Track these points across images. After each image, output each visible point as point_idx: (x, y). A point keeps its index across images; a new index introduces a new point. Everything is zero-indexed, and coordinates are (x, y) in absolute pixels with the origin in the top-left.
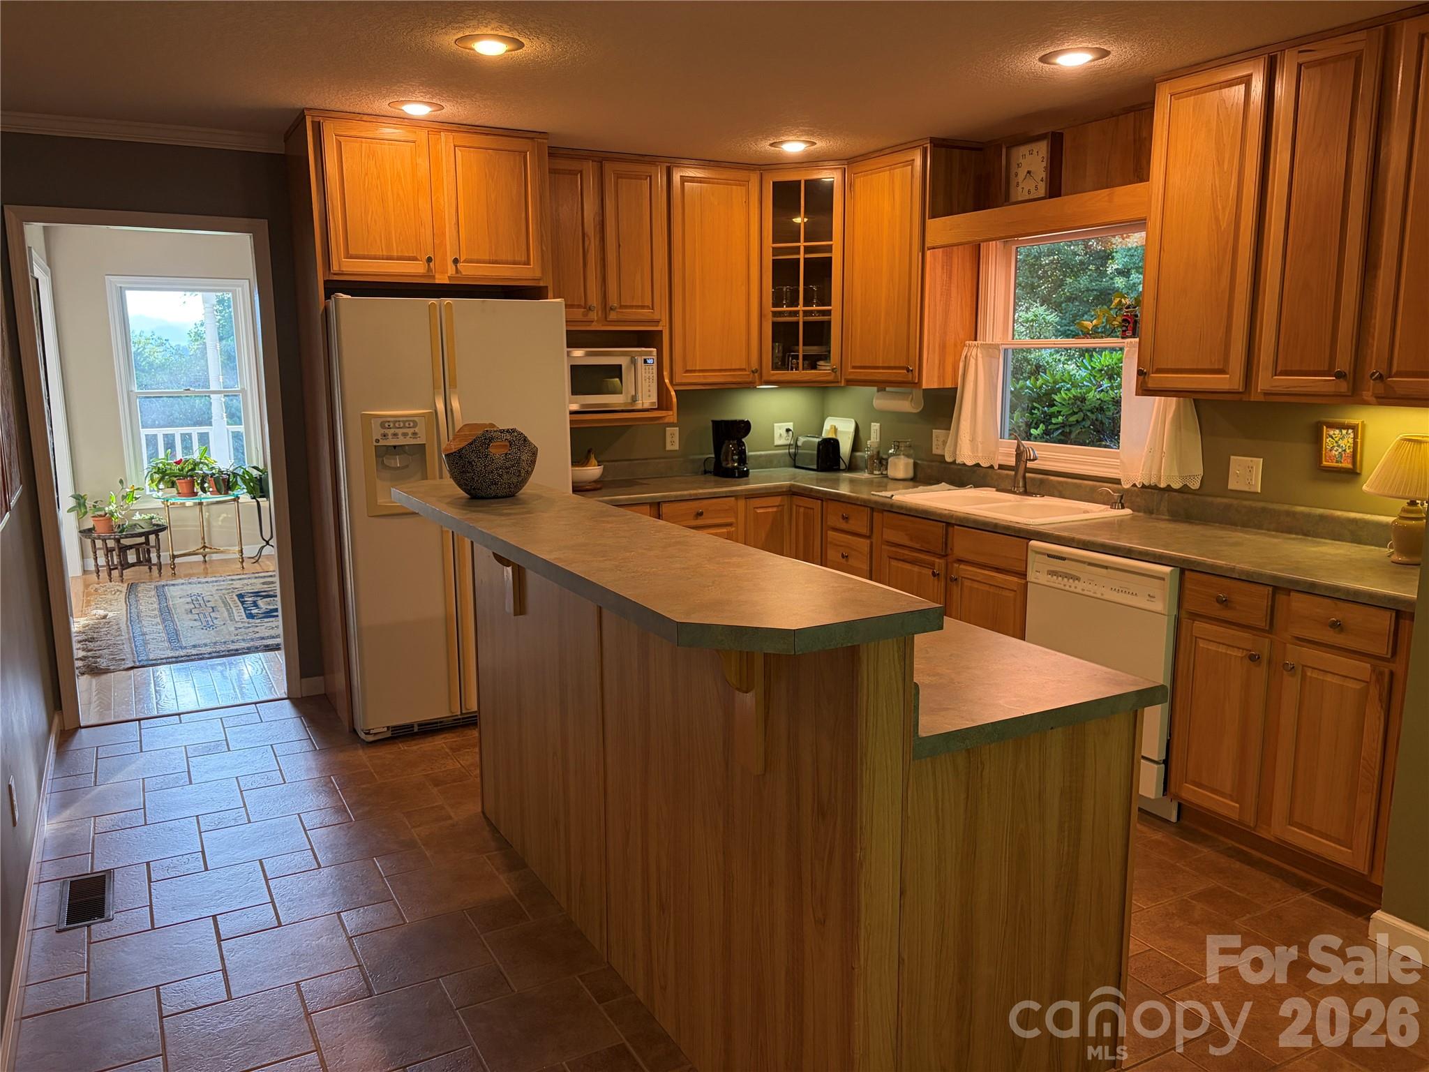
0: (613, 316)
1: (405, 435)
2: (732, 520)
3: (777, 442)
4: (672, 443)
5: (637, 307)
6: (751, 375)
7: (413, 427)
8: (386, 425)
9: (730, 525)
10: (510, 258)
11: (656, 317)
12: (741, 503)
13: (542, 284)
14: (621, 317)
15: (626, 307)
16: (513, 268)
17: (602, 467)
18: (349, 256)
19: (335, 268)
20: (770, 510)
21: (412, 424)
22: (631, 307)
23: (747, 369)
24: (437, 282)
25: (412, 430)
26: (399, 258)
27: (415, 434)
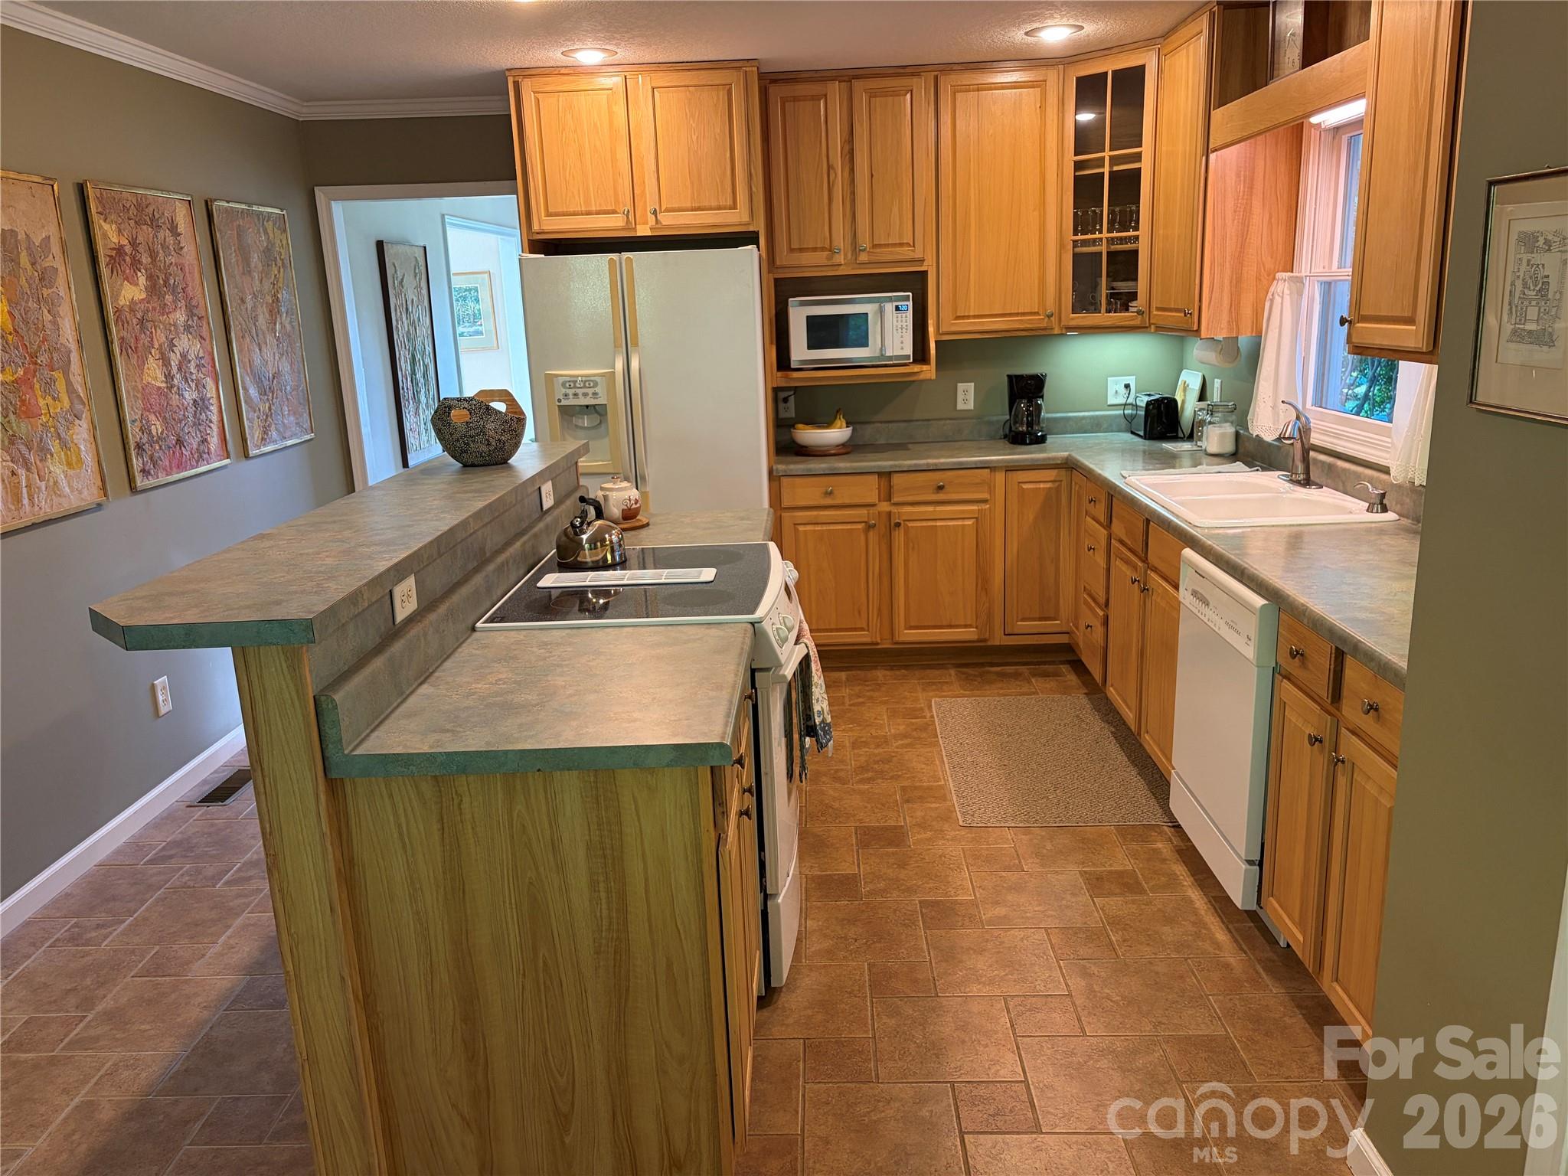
0: (863, 257)
1: (585, 395)
2: (985, 496)
3: (1111, 400)
4: (965, 401)
5: (894, 245)
6: (1046, 319)
7: (593, 387)
8: (567, 385)
9: (985, 501)
10: (714, 204)
11: (918, 255)
12: (1000, 477)
13: (751, 229)
14: (873, 258)
15: (880, 246)
16: (717, 214)
17: (851, 428)
18: (549, 214)
19: (536, 227)
20: (1042, 486)
21: (592, 384)
22: (887, 245)
23: (1041, 313)
24: (639, 234)
25: (592, 390)
26: (598, 213)
27: (595, 394)
